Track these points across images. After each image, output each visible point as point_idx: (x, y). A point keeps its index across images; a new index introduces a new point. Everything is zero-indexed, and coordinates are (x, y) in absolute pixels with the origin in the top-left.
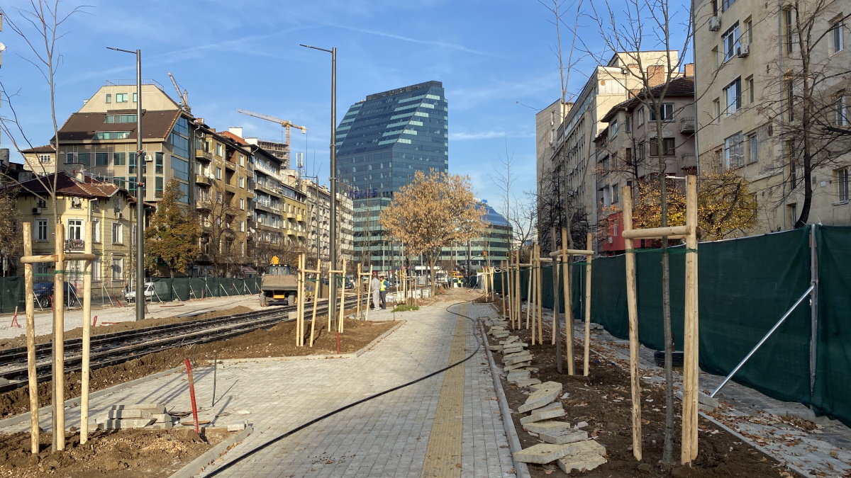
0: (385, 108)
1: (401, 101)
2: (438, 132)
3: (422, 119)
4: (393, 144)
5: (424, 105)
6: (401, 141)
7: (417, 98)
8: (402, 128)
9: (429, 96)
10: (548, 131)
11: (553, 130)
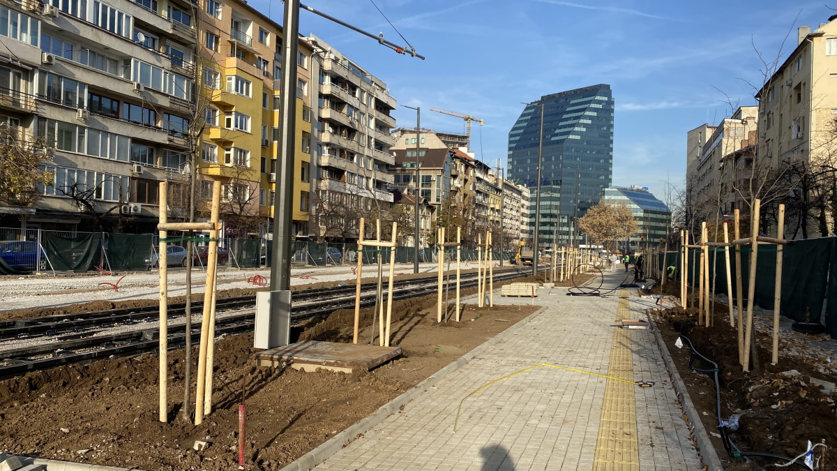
0: (558, 107)
1: (572, 102)
2: (605, 128)
3: (590, 118)
4: (564, 140)
5: (593, 106)
6: (571, 137)
7: (587, 99)
8: (573, 125)
9: (598, 98)
10: (696, 147)
11: (700, 147)
